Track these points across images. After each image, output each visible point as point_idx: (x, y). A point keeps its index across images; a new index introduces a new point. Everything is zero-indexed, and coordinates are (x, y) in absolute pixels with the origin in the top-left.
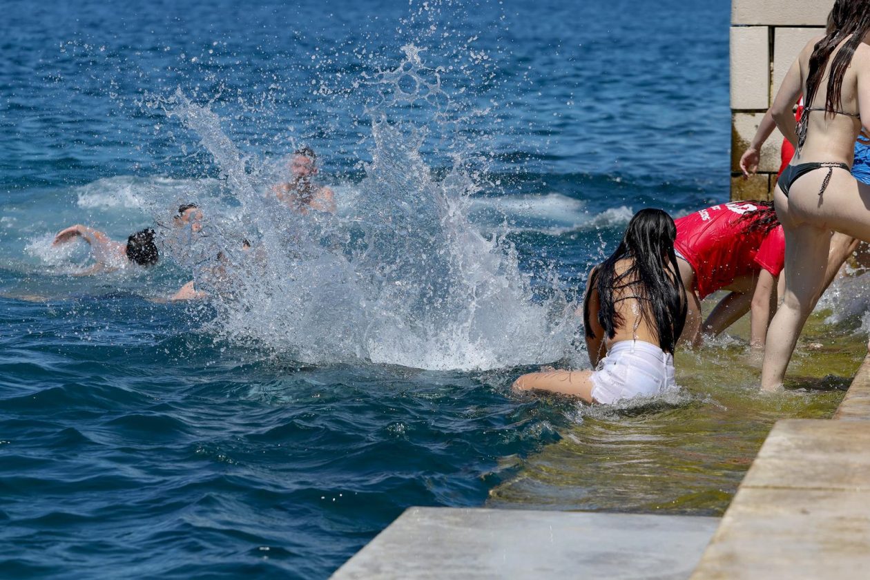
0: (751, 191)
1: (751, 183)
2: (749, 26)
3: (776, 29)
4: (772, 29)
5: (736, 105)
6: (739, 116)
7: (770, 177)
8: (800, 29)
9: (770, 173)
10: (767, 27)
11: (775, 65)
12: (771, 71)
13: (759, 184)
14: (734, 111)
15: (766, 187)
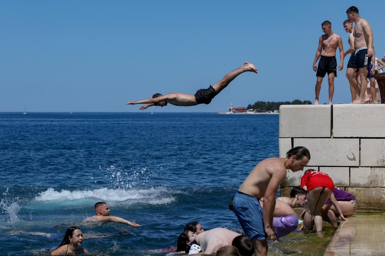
0: (287, 193)
1: (287, 190)
2: (285, 138)
3: (294, 139)
4: (292, 139)
9: (293, 187)
10: (291, 138)
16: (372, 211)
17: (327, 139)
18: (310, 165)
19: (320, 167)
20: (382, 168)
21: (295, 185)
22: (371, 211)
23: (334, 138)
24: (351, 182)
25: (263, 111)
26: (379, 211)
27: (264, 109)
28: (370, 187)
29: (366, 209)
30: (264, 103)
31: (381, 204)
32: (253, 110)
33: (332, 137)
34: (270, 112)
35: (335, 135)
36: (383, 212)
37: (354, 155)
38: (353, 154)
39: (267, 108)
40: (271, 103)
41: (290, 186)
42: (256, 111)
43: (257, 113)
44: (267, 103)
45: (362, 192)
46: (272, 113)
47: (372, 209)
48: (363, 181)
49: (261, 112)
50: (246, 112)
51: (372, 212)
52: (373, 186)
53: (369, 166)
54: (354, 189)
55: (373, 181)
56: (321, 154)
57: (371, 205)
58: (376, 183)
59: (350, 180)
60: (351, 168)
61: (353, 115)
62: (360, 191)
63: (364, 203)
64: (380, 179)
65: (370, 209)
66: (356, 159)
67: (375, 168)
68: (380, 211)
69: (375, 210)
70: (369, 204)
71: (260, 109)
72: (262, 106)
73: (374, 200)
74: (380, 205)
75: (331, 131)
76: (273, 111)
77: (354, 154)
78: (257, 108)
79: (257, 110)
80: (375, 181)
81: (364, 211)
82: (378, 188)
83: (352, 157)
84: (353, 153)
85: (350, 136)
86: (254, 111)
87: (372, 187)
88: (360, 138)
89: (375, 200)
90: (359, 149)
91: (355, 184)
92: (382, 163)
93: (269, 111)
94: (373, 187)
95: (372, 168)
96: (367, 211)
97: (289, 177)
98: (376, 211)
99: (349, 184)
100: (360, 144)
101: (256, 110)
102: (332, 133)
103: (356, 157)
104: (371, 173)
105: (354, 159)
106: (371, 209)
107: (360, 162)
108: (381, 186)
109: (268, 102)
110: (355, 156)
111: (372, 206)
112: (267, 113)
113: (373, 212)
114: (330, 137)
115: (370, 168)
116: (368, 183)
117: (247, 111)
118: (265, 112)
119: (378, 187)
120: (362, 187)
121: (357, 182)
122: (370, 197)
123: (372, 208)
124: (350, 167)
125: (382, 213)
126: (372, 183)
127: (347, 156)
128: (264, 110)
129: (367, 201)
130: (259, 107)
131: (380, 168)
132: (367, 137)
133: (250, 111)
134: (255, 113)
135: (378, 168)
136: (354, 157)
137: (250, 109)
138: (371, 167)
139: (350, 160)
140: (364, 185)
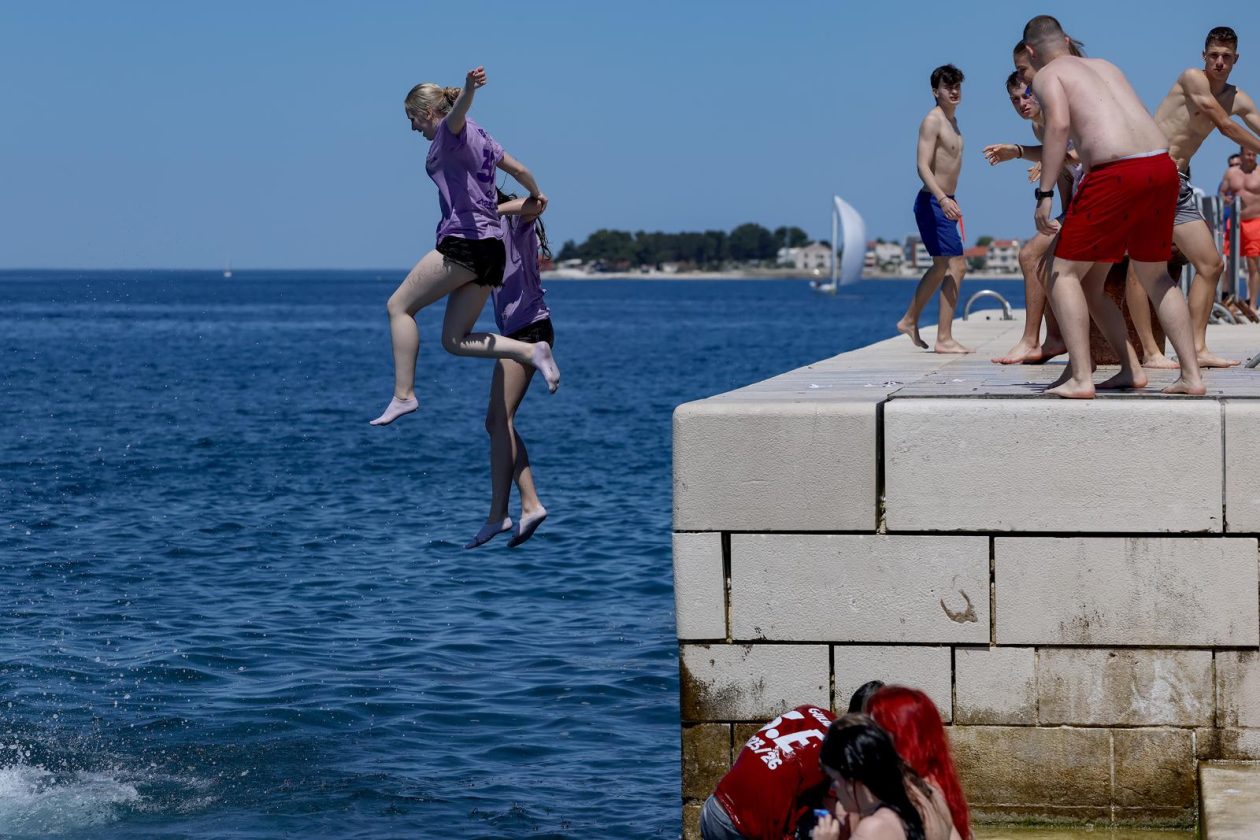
0: (709, 746)
1: (709, 735)
2: (697, 532)
3: (732, 535)
5: (684, 634)
6: (688, 649)
7: (732, 727)
8: (763, 535)
9: (732, 722)
10: (720, 534)
11: (733, 582)
12: (727, 589)
13: (719, 737)
14: (683, 642)
15: (727, 740)
16: (1044, 817)
17: (861, 536)
18: (795, 640)
19: (836, 648)
20: (1081, 651)
21: (740, 717)
22: (1037, 817)
23: (889, 532)
24: (959, 703)
25: (619, 265)
26: (1071, 820)
27: (623, 260)
28: (1034, 726)
29: (1020, 811)
30: (624, 237)
31: (1081, 793)
32: (584, 263)
33: (882, 529)
34: (647, 272)
35: (892, 521)
36: (1088, 821)
37: (968, 601)
38: (966, 597)
39: (638, 254)
40: (651, 236)
41: (720, 718)
42: (594, 266)
43: (599, 276)
44: (634, 238)
45: (1003, 744)
46: (653, 274)
47: (1042, 808)
48: (1008, 702)
49: (614, 270)
50: (555, 269)
51: (1043, 823)
52: (1044, 722)
53: (1031, 643)
54: (973, 730)
55: (1046, 702)
56: (839, 594)
57: (1037, 795)
58: (1057, 709)
59: (954, 694)
60: (958, 652)
61: (963, 444)
62: (994, 739)
63: (1012, 784)
64: (1073, 695)
65: (1033, 810)
66: (979, 617)
67: (1053, 651)
68: (1076, 820)
69: (1054, 812)
70: (1032, 789)
71: (610, 259)
72: (616, 250)
73: (1049, 773)
74: (1074, 793)
75: (879, 502)
76: (659, 269)
77: (968, 595)
78: (595, 256)
79: (598, 263)
80: (1054, 701)
81: (1010, 819)
82: (1065, 727)
83: (962, 608)
84: (965, 591)
85: (954, 528)
86: (587, 268)
87: (1043, 726)
88: (993, 535)
89: (1055, 773)
90: (987, 576)
91: (976, 713)
92: (1080, 631)
93: (644, 267)
94: (1047, 726)
95: (1042, 652)
96: (1022, 819)
97: (717, 685)
98: (1060, 819)
99: (950, 714)
100: (992, 556)
101: (592, 262)
102: (880, 512)
103: (976, 610)
104: (1037, 668)
105: (969, 616)
106: (1040, 810)
107: (992, 625)
108: (1075, 721)
109: (640, 234)
110: (972, 603)
111: (1043, 796)
112: (636, 274)
113: (1047, 820)
114: (873, 528)
115: (1033, 649)
116: (1024, 708)
117: (561, 265)
118: (627, 270)
119: (1066, 724)
120: (1002, 725)
121: (983, 706)
122: (1037, 762)
123: (1042, 805)
124: (954, 646)
125: (1083, 825)
126: (1042, 707)
127: (943, 605)
128: (626, 264)
129: (1022, 779)
130: (604, 250)
131: (1070, 651)
132: (1019, 528)
133: (572, 266)
134: (591, 273)
135: (1062, 651)
136: (971, 606)
137: (569, 258)
138: (1037, 647)
139: (953, 618)
140: (1011, 716)
